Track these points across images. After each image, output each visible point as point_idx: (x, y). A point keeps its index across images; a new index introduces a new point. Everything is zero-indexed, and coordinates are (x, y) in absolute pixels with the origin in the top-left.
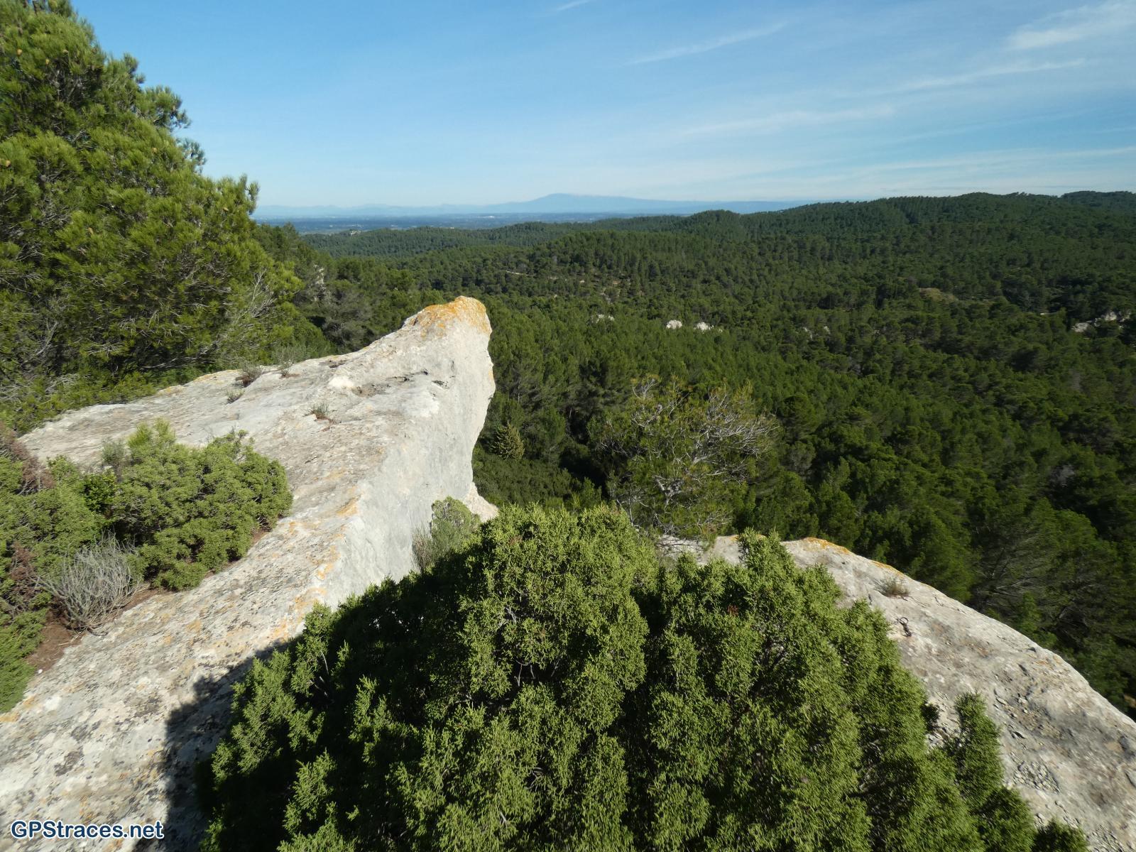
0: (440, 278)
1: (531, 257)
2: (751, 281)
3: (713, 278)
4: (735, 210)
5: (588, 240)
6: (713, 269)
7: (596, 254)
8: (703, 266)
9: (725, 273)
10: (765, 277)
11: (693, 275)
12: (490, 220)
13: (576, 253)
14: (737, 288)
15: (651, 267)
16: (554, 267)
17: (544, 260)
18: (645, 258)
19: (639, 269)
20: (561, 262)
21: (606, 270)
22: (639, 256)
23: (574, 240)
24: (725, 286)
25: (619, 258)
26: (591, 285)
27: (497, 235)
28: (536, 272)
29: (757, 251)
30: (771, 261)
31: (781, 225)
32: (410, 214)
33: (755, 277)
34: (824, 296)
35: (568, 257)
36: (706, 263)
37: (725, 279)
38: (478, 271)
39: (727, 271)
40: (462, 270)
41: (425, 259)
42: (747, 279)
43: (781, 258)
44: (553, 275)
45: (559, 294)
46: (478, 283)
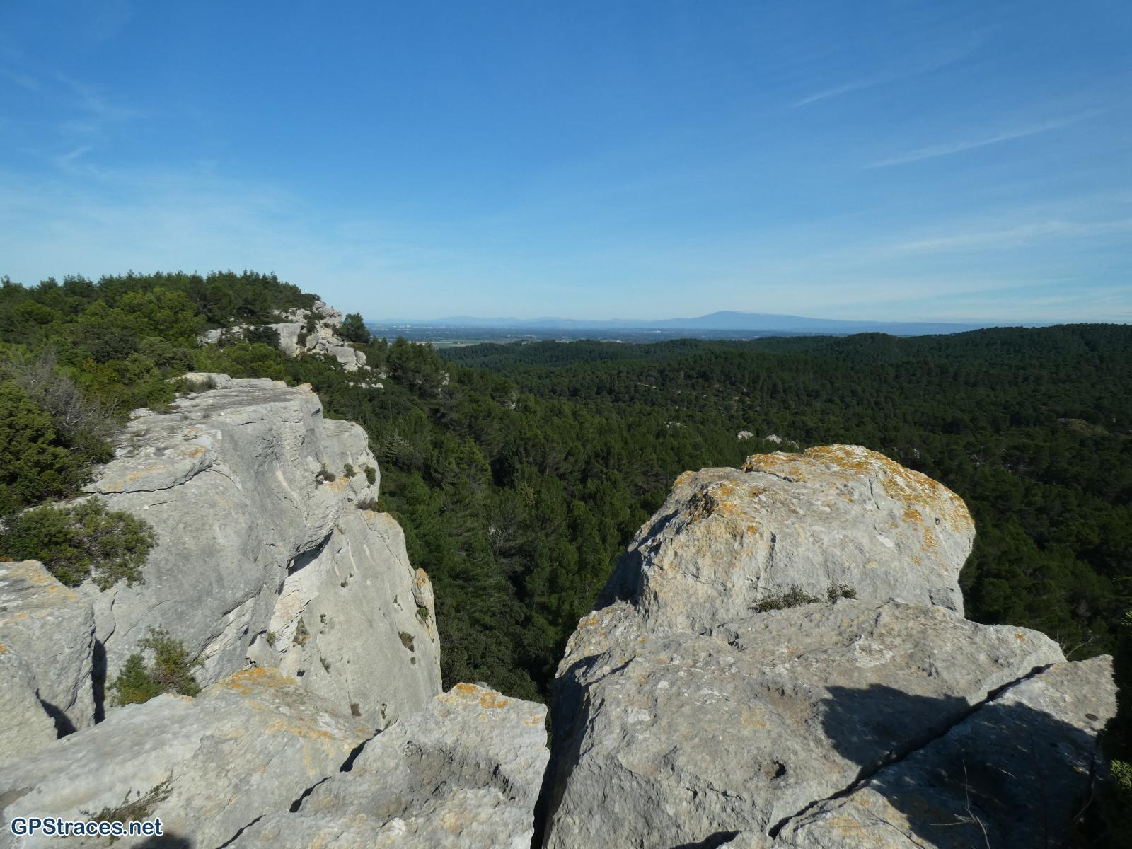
0: (578, 386)
1: (662, 372)
2: (877, 403)
3: (836, 399)
4: (889, 333)
5: (716, 358)
6: (839, 389)
7: (722, 371)
8: (829, 386)
9: (850, 394)
10: (892, 400)
11: (816, 394)
12: (656, 335)
13: (703, 369)
14: (859, 409)
15: (775, 385)
16: (680, 382)
17: (672, 375)
18: (769, 377)
19: (762, 388)
20: (688, 377)
21: (729, 386)
22: (763, 375)
23: (703, 358)
24: (847, 406)
25: (743, 376)
26: (713, 399)
27: (653, 349)
28: (663, 384)
29: (893, 374)
30: (906, 385)
31: (940, 349)
32: (580, 327)
33: (882, 399)
34: (949, 420)
35: (694, 373)
36: (832, 384)
37: (848, 400)
38: (612, 382)
39: (854, 393)
40: (597, 380)
42: (872, 401)
43: (918, 382)
44: (678, 388)
45: (679, 406)
46: (610, 392)
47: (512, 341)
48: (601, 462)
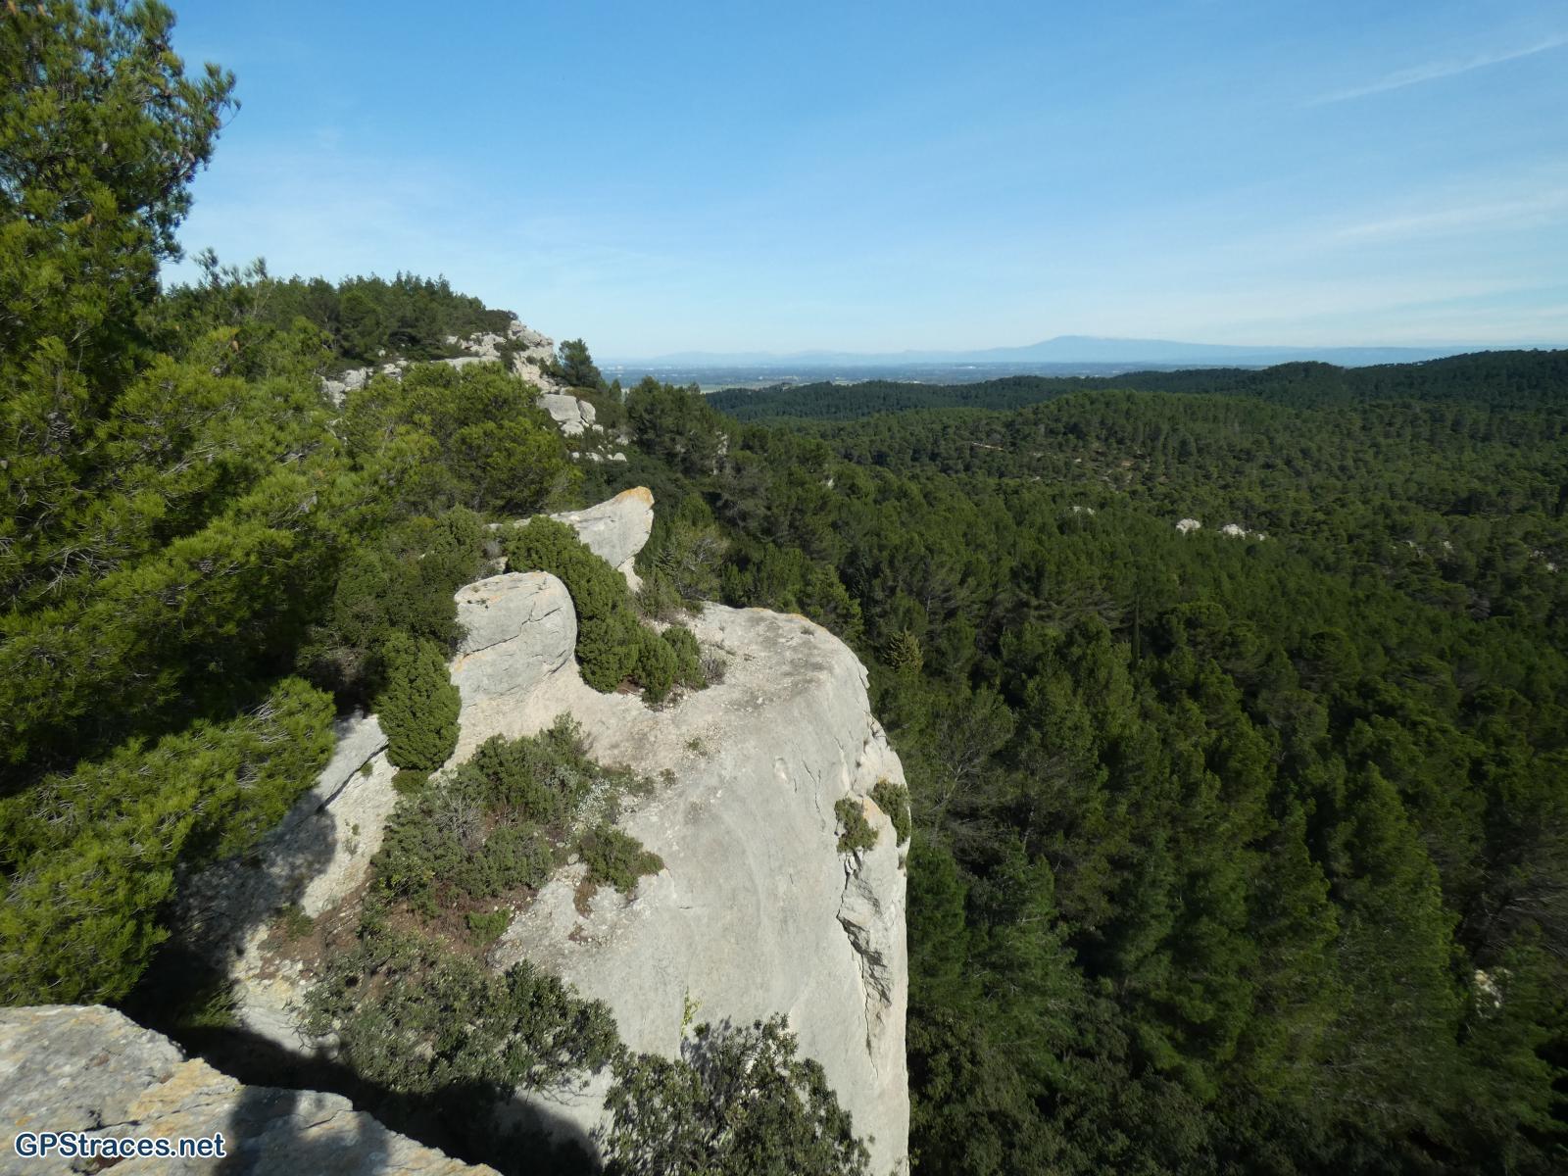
0: (884, 449)
1: (1009, 425)
2: (1343, 468)
3: (1279, 462)
4: (1334, 362)
5: (1092, 403)
6: (1281, 449)
7: (1102, 423)
8: (1266, 443)
9: (1300, 455)
10: (1366, 463)
11: (1249, 456)
12: (968, 372)
13: (1073, 420)
14: (1317, 478)
15: (1184, 443)
16: (1040, 439)
17: (1026, 430)
18: (1175, 430)
19: (1165, 446)
20: (1051, 432)
21: (1115, 445)
22: (1165, 427)
23: (1072, 403)
24: (1298, 474)
25: (1136, 429)
26: (1090, 465)
27: (973, 393)
28: (1013, 444)
29: (1359, 423)
30: (1381, 440)
31: (1411, 385)
32: (862, 363)
33: (1350, 463)
34: (1464, 495)
35: (1060, 427)
36: (1271, 440)
37: (1299, 463)
38: (936, 442)
39: (1305, 453)
40: (913, 440)
41: (869, 423)
42: (1335, 465)
43: (1399, 436)
44: (1037, 450)
45: (1042, 476)
46: (934, 457)
47: (768, 385)
48: (1026, 587)
